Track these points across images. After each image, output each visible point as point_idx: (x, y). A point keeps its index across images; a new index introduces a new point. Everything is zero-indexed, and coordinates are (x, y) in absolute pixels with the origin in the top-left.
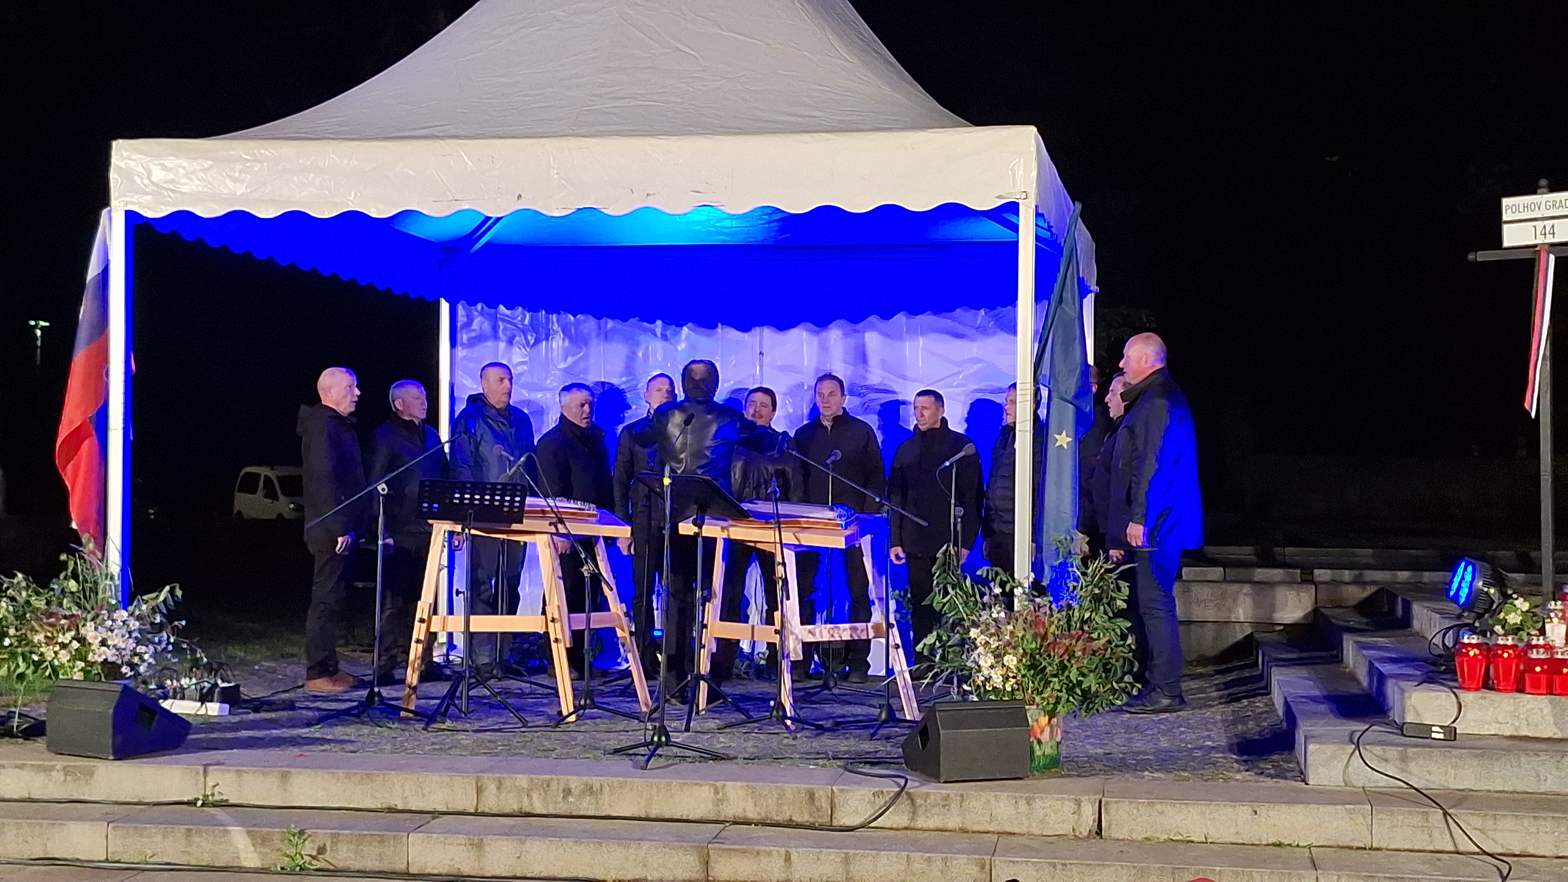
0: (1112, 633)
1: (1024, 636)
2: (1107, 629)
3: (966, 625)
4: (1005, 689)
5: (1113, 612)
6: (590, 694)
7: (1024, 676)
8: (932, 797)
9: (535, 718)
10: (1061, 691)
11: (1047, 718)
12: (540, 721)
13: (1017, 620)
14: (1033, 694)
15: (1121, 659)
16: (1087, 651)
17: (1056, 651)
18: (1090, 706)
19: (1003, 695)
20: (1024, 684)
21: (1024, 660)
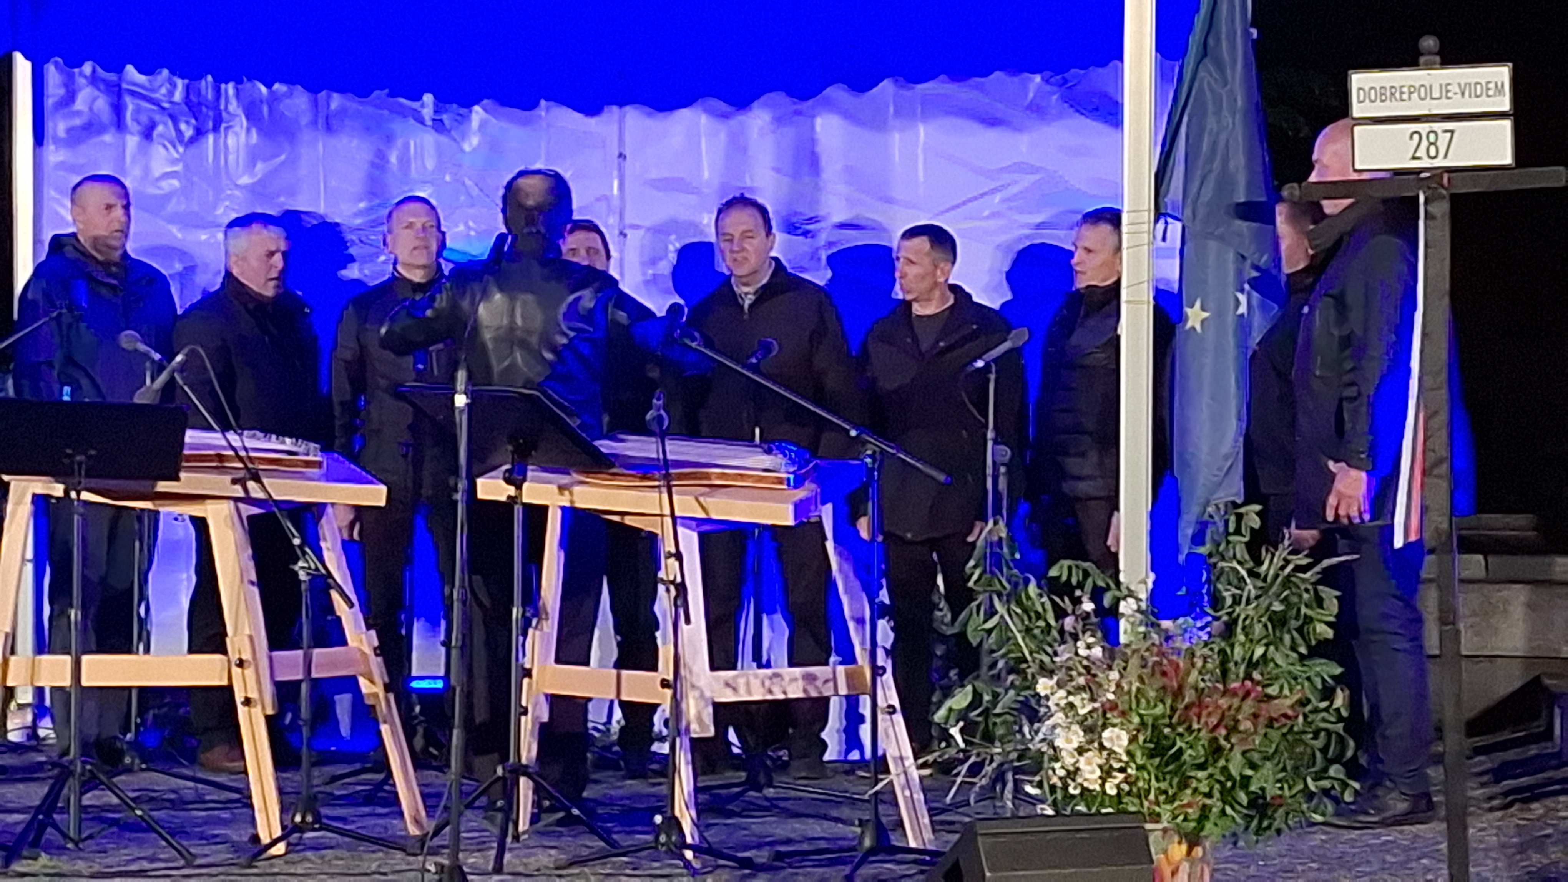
0: (1306, 684)
1: (1138, 689)
2: (1295, 679)
3: (1029, 671)
4: (1104, 792)
5: (1309, 647)
6: (311, 804)
7: (1140, 768)
9: (207, 850)
10: (1209, 795)
11: (1184, 847)
12: (221, 853)
13: (1126, 662)
14: (1158, 803)
15: (1323, 734)
16: (1262, 721)
17: (1203, 720)
18: (1265, 823)
19: (1102, 805)
20: (1141, 784)
21: (1141, 738)
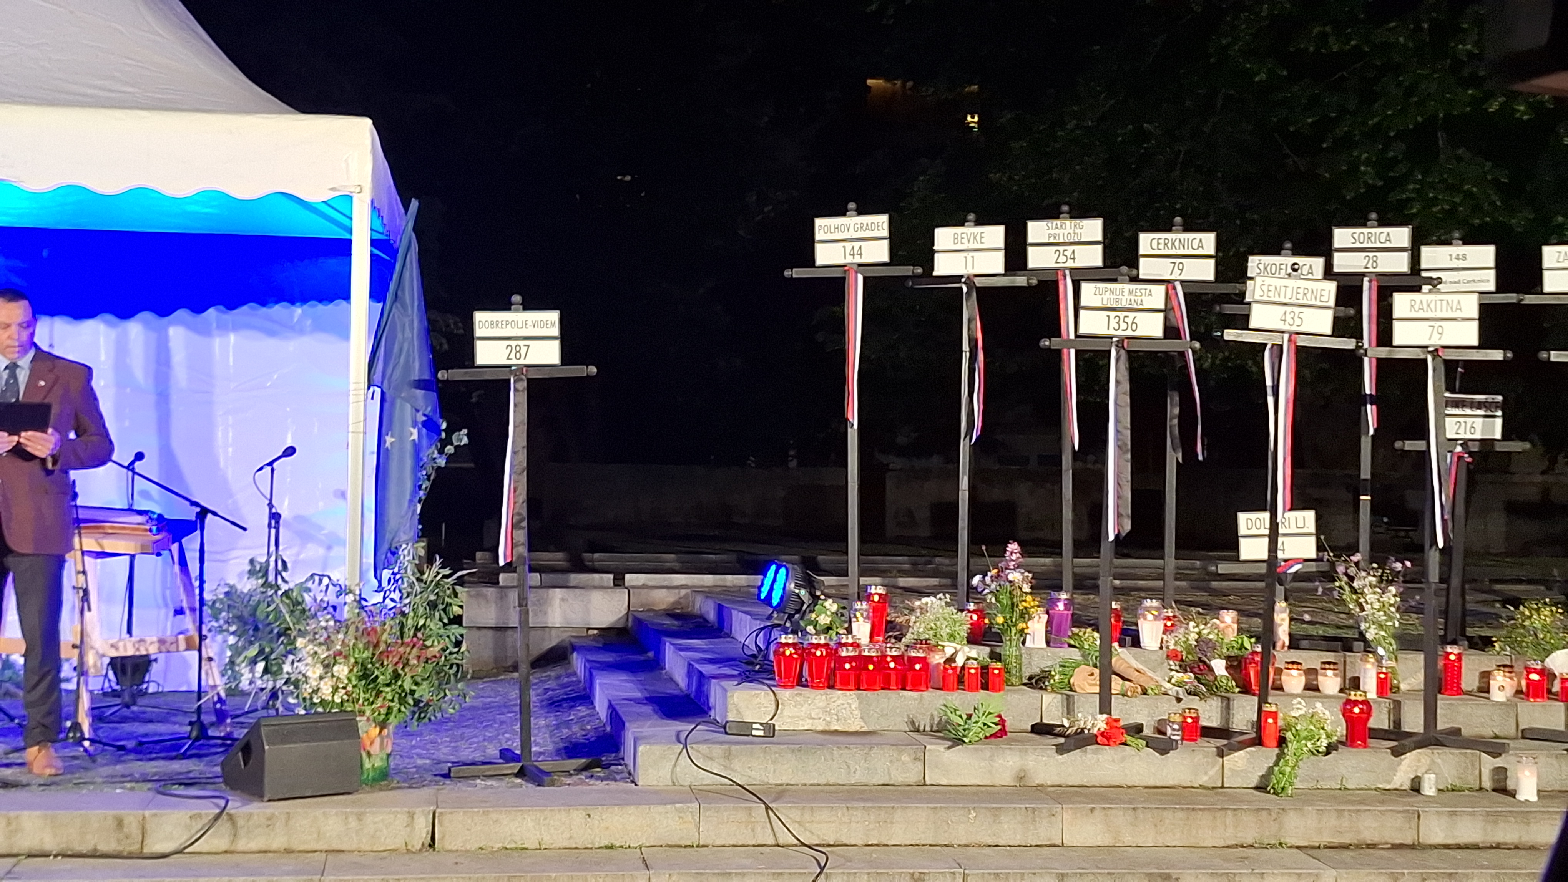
0: (447, 640)
1: (354, 645)
2: (443, 637)
3: (292, 634)
4: (333, 701)
5: (451, 619)
7: (354, 687)
8: (256, 817)
10: (392, 701)
11: (378, 730)
13: (347, 627)
14: (363, 705)
15: (455, 666)
16: (421, 658)
17: (390, 660)
18: (422, 715)
19: (332, 707)
20: (354, 695)
21: (355, 670)
